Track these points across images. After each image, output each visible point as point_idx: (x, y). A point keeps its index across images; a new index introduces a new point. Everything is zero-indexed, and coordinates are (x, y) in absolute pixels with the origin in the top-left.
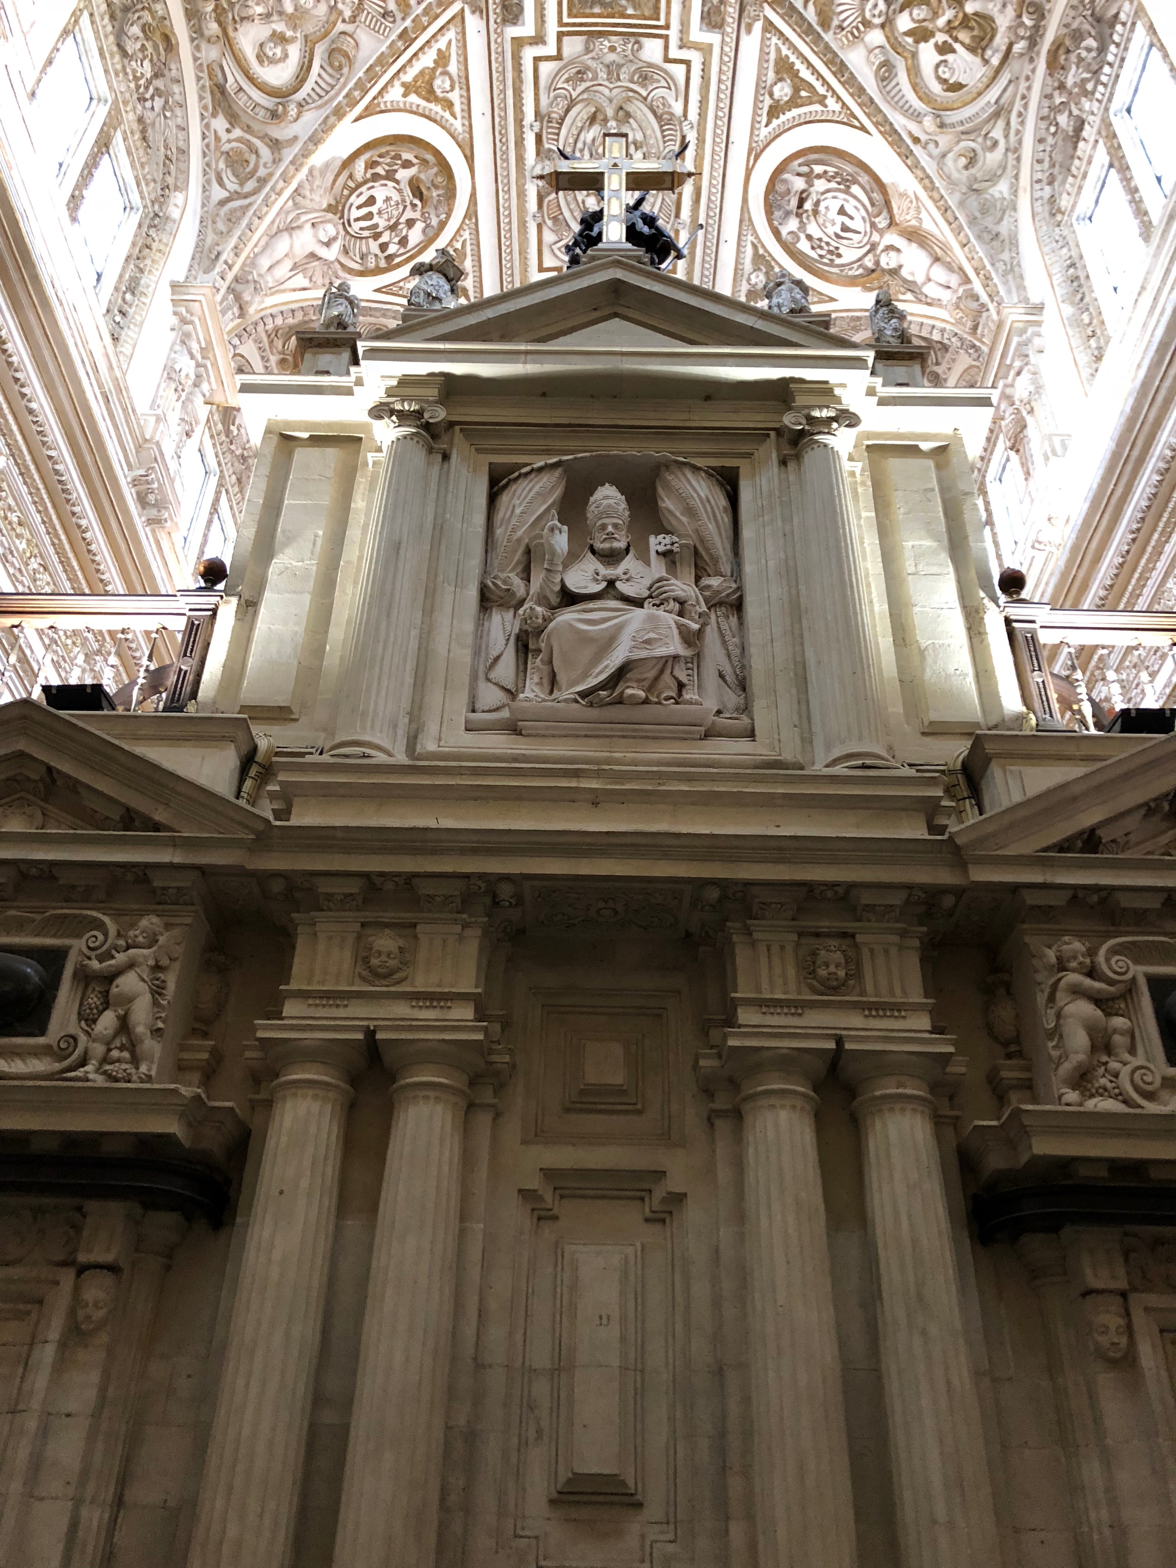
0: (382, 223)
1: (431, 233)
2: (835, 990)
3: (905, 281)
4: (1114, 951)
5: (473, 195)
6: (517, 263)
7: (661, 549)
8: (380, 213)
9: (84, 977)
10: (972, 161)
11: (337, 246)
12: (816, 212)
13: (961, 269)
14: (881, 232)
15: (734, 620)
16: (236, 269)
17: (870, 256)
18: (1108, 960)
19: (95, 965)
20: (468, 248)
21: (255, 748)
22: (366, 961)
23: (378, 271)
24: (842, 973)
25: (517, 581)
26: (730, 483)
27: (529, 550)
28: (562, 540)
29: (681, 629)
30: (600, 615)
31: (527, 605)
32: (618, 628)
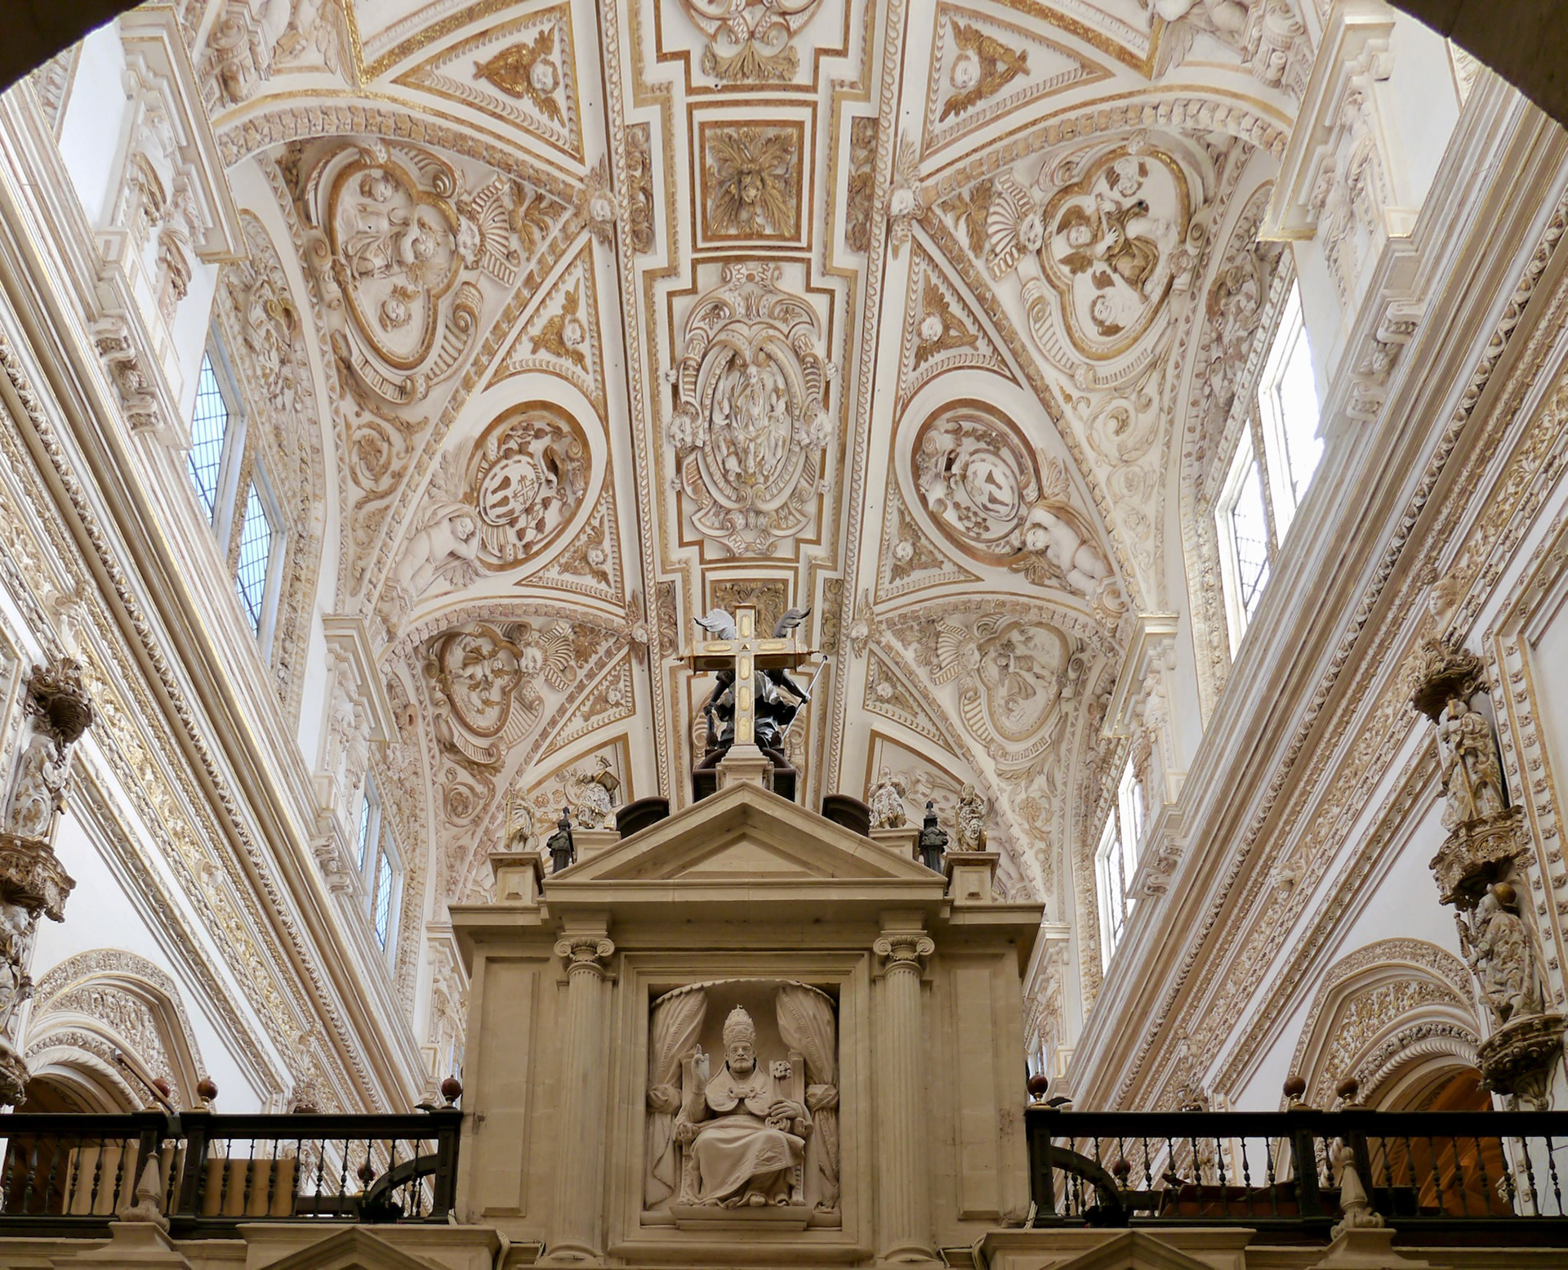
0: (516, 506)
1: (567, 515)
3: (1051, 564)
5: (609, 463)
7: (778, 1074)
8: (515, 496)
10: (1123, 425)
11: (474, 543)
12: (964, 477)
13: (1106, 557)
14: (1030, 505)
15: (832, 1121)
16: (379, 587)
17: (1017, 532)
20: (606, 525)
23: (516, 563)
25: (672, 1091)
26: (831, 996)
27: (681, 1065)
28: (705, 1066)
29: (791, 1145)
30: (733, 1133)
31: (681, 1118)
32: (747, 1146)
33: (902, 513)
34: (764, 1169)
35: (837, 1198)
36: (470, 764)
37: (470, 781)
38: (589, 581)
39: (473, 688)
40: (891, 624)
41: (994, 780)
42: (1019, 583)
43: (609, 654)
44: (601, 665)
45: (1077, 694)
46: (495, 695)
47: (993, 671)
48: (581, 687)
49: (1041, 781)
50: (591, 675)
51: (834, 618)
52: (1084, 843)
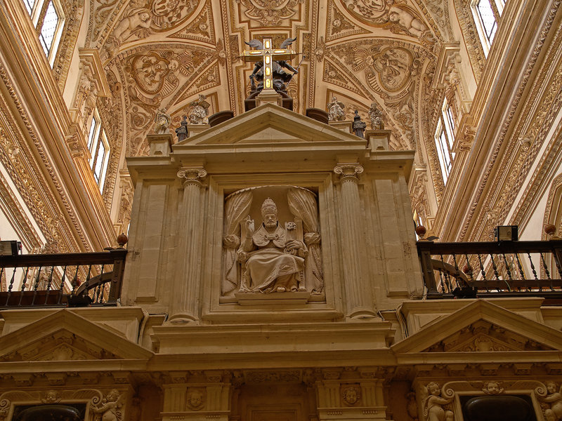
0: (169, 10)
1: (190, 12)
2: (353, 404)
4: (448, 387)
6: (229, 20)
7: (289, 228)
8: (168, 5)
9: (93, 414)
11: (149, 22)
13: (425, 23)
15: (318, 250)
16: (106, 38)
17: (386, 15)
18: (445, 390)
19: (97, 409)
20: (208, 15)
21: (144, 317)
22: (190, 401)
23: (168, 29)
24: (355, 399)
25: (236, 238)
26: (315, 193)
27: (240, 225)
28: (252, 226)
29: (298, 261)
30: (268, 256)
31: (240, 250)
32: (275, 262)
33: (335, 10)
34: (284, 273)
35: (322, 287)
36: (144, 106)
37: (144, 112)
38: (200, 35)
39: (146, 76)
40: (333, 49)
41: (384, 107)
42: (388, 34)
43: (209, 62)
44: (205, 66)
45: (418, 73)
46: (157, 78)
47: (380, 66)
48: (196, 75)
49: (406, 107)
50: (200, 70)
51: (307, 47)
52: (428, 131)
